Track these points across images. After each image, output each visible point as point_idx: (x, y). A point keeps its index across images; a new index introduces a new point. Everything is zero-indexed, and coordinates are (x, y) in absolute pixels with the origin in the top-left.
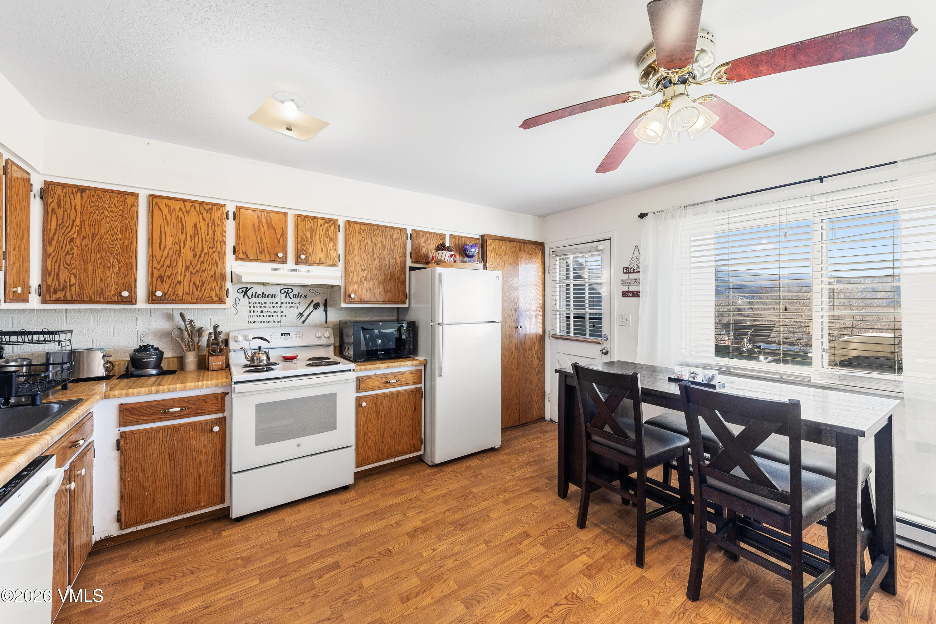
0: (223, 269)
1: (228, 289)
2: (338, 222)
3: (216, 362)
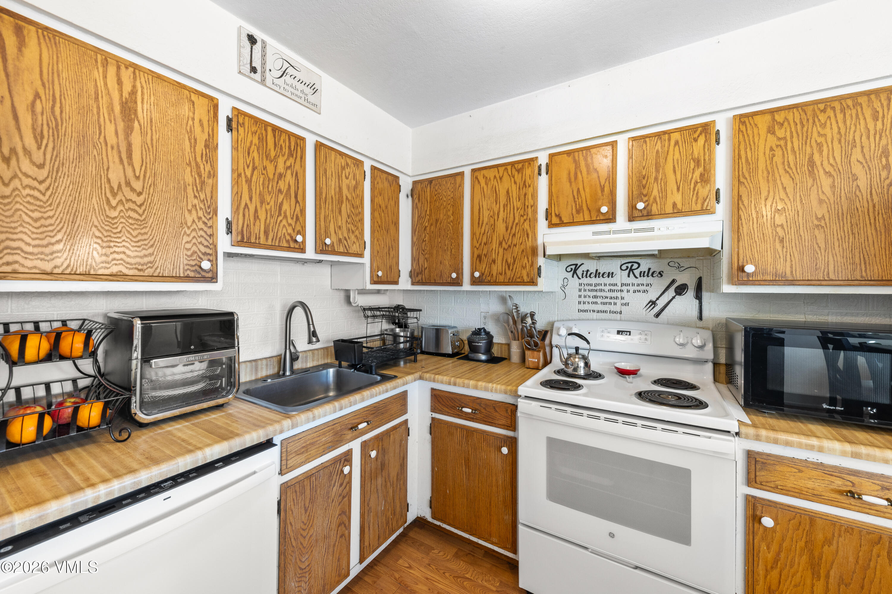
0: (533, 240)
1: (540, 266)
2: (714, 126)
3: (532, 358)
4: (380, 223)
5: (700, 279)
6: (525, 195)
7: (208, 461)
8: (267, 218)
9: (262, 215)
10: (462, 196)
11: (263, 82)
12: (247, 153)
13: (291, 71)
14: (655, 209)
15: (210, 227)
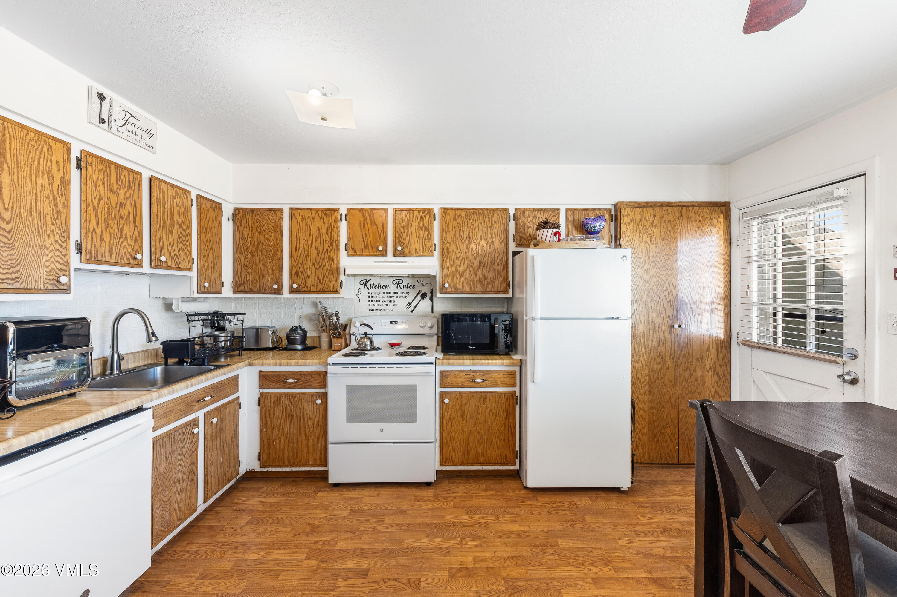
0: (337, 264)
1: (342, 281)
2: (433, 211)
3: (336, 343)
4: (205, 243)
5: (432, 290)
6: (331, 232)
7: (100, 419)
8: (110, 240)
9: (107, 238)
10: (281, 227)
11: (110, 129)
12: (94, 187)
13: (132, 120)
14: (407, 251)
15: (65, 248)
